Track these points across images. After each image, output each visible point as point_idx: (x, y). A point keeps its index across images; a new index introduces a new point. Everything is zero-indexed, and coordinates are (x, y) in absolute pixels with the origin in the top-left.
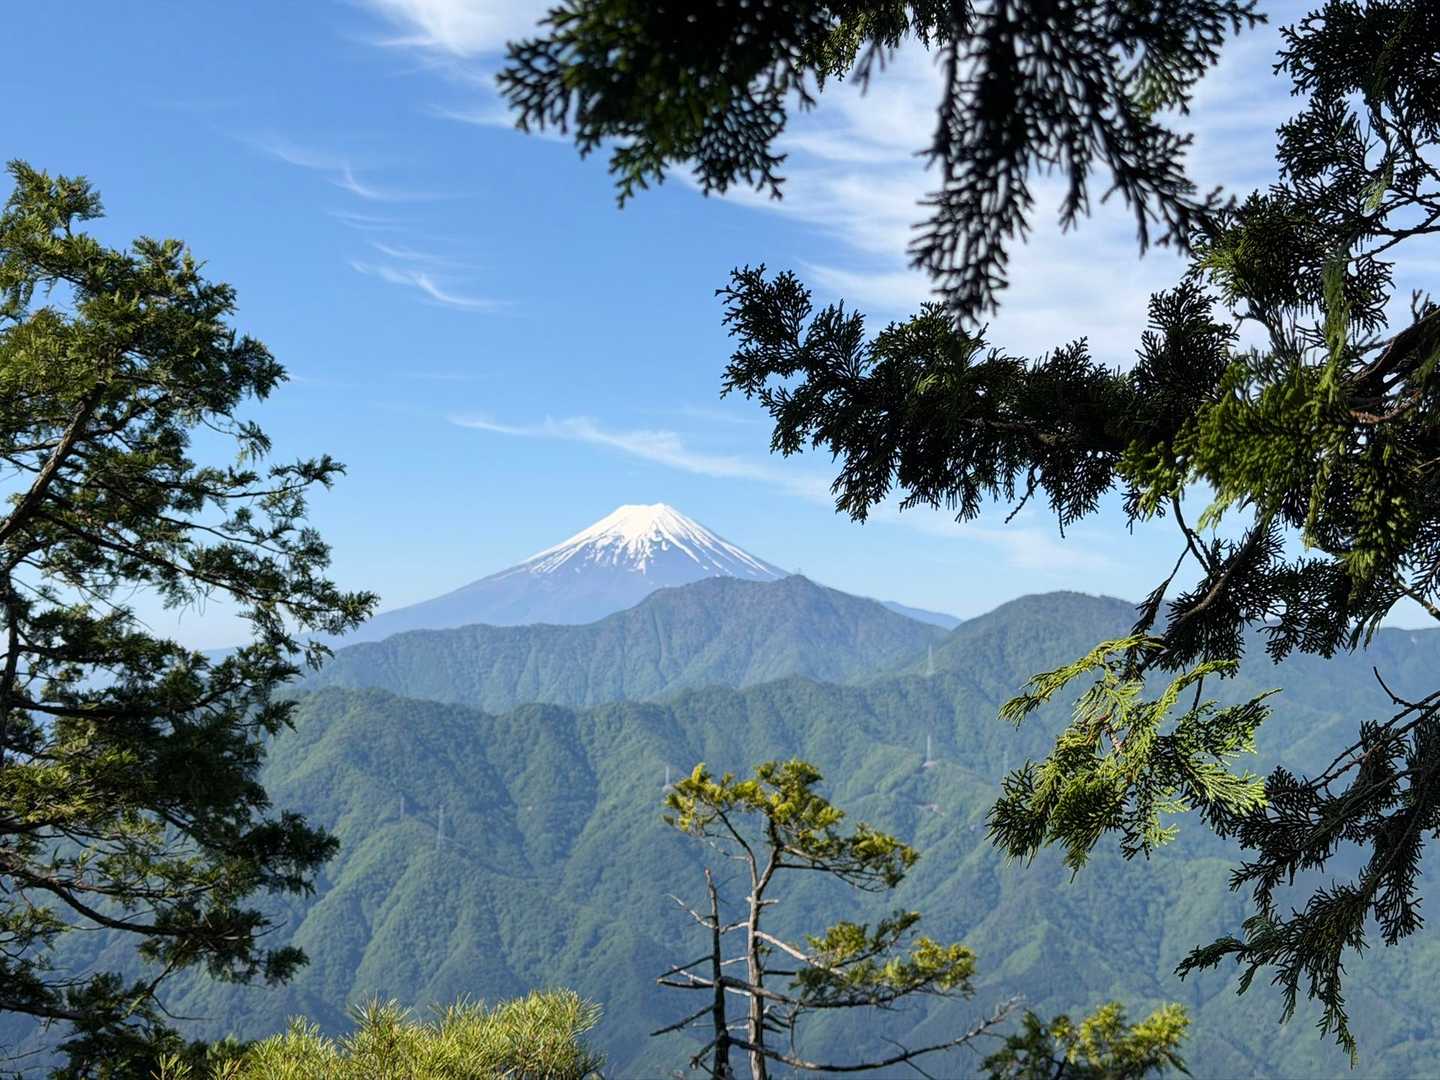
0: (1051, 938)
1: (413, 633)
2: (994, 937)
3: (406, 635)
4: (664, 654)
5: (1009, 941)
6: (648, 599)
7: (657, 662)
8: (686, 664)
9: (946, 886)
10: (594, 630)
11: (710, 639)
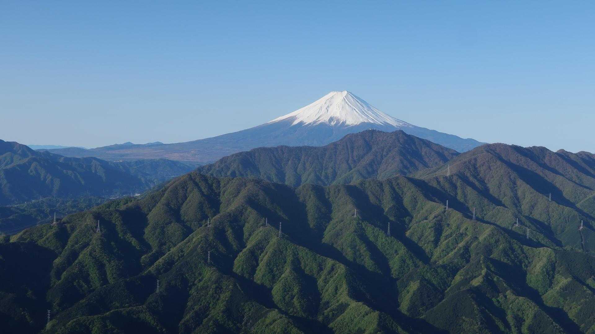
0: (487, 275)
1: (260, 148)
2: (468, 273)
3: (258, 149)
4: (350, 158)
5: (473, 275)
6: (345, 137)
7: (347, 161)
8: (358, 163)
9: (451, 254)
10: (325, 149)
11: (367, 153)
